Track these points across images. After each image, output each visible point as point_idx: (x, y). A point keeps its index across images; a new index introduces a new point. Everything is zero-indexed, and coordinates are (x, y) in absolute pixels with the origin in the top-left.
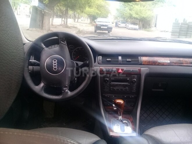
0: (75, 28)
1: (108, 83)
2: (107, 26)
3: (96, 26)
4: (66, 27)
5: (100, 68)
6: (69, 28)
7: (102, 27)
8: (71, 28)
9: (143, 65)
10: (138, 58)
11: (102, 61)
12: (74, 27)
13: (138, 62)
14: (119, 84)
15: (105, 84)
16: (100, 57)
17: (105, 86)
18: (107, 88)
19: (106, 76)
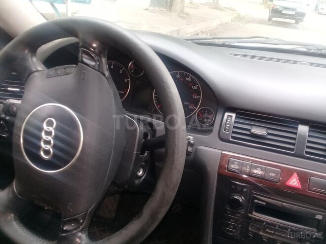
0: (232, 10)
1: (242, 211)
2: (295, 9)
3: (273, 8)
4: (215, 8)
5: (223, 156)
6: (221, 10)
7: (283, 12)
8: (223, 10)
11: (234, 132)
12: (230, 9)
14: (281, 225)
15: (229, 212)
16: (228, 116)
17: (229, 219)
18: (235, 227)
19: (239, 189)
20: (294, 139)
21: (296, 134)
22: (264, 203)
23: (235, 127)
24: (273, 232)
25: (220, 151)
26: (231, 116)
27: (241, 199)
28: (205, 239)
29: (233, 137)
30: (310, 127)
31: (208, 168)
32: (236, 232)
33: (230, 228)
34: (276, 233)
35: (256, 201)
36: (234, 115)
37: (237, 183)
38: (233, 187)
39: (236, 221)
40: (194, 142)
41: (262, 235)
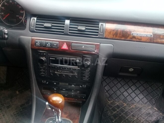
1: (46, 64)
5: (32, 40)
9: (105, 38)
10: (99, 24)
11: (36, 27)
13: (98, 33)
14: (63, 67)
15: (40, 66)
16: (33, 19)
17: (41, 69)
18: (44, 72)
19: (42, 54)
20: (64, 27)
21: (64, 24)
22: (54, 59)
23: (36, 24)
24: (61, 71)
25: (31, 37)
26: (34, 19)
27: (44, 59)
28: (31, 80)
29: (36, 30)
30: (70, 20)
31: (26, 47)
32: (45, 74)
33: (42, 73)
34: (62, 71)
35: (51, 58)
36: (36, 19)
37: (41, 51)
38: (39, 53)
39: (44, 69)
40: (8, 33)
41: (56, 73)
